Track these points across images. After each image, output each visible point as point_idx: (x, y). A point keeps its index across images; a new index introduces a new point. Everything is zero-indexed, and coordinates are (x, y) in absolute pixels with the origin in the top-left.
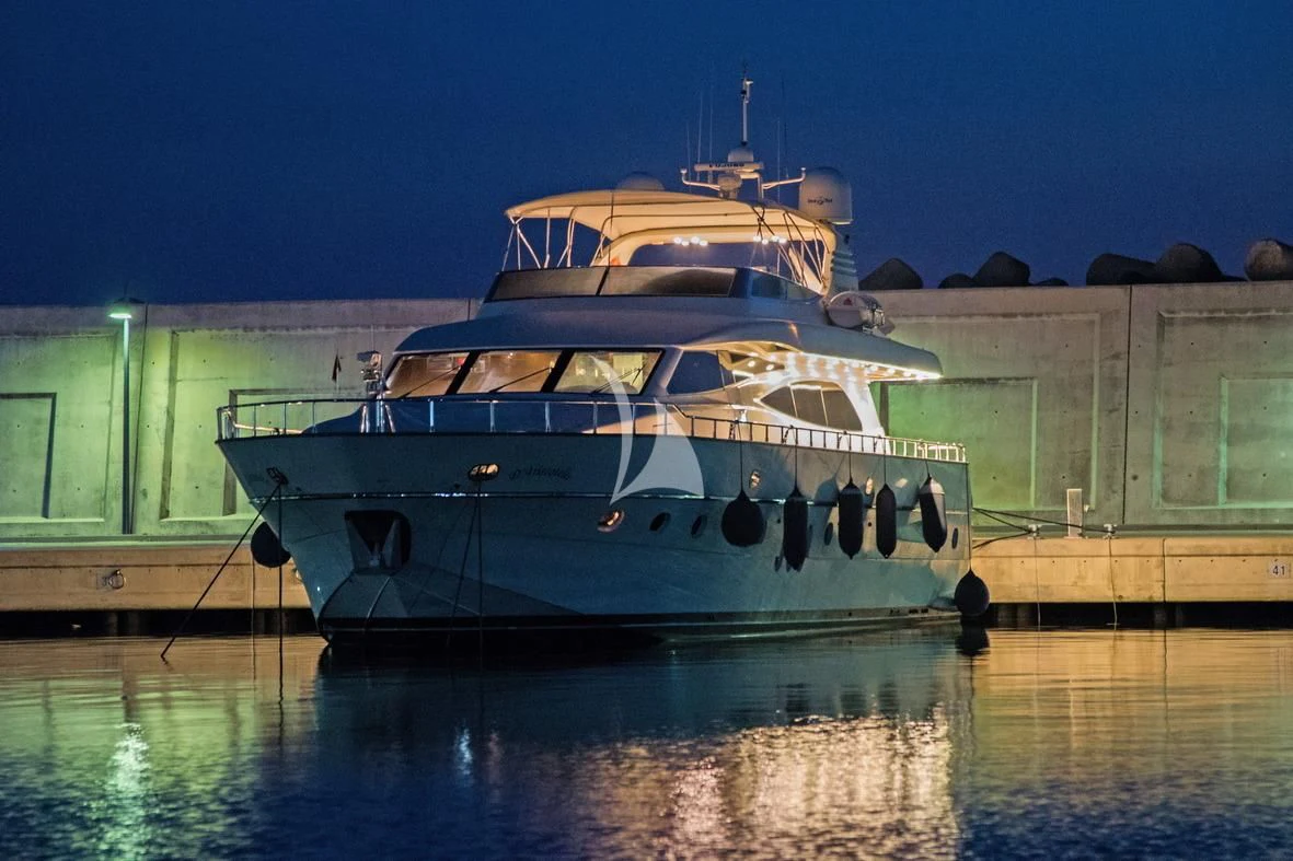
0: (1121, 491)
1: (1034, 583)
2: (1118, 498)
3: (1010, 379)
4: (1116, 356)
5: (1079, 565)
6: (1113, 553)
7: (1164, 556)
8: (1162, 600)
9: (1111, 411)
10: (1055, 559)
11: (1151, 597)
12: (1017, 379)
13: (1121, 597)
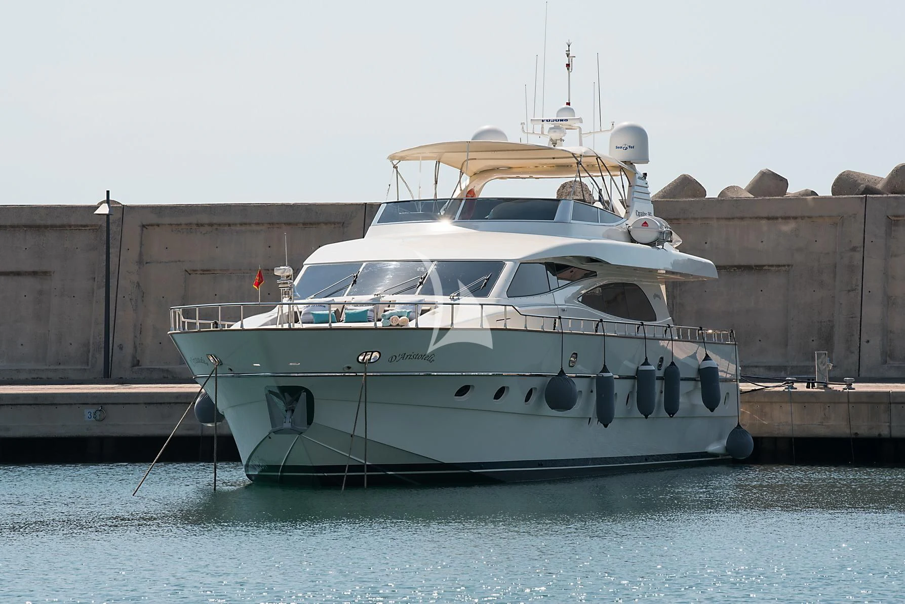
0: (857, 352)
1: (790, 422)
2: (855, 357)
3: (772, 266)
4: (854, 249)
5: (825, 409)
6: (851, 401)
7: (890, 404)
8: (889, 436)
9: (849, 291)
10: (806, 404)
11: (880, 435)
12: (779, 266)
13: (856, 434)
